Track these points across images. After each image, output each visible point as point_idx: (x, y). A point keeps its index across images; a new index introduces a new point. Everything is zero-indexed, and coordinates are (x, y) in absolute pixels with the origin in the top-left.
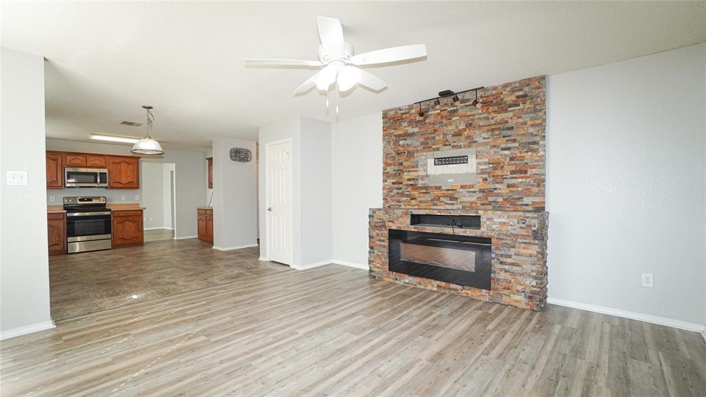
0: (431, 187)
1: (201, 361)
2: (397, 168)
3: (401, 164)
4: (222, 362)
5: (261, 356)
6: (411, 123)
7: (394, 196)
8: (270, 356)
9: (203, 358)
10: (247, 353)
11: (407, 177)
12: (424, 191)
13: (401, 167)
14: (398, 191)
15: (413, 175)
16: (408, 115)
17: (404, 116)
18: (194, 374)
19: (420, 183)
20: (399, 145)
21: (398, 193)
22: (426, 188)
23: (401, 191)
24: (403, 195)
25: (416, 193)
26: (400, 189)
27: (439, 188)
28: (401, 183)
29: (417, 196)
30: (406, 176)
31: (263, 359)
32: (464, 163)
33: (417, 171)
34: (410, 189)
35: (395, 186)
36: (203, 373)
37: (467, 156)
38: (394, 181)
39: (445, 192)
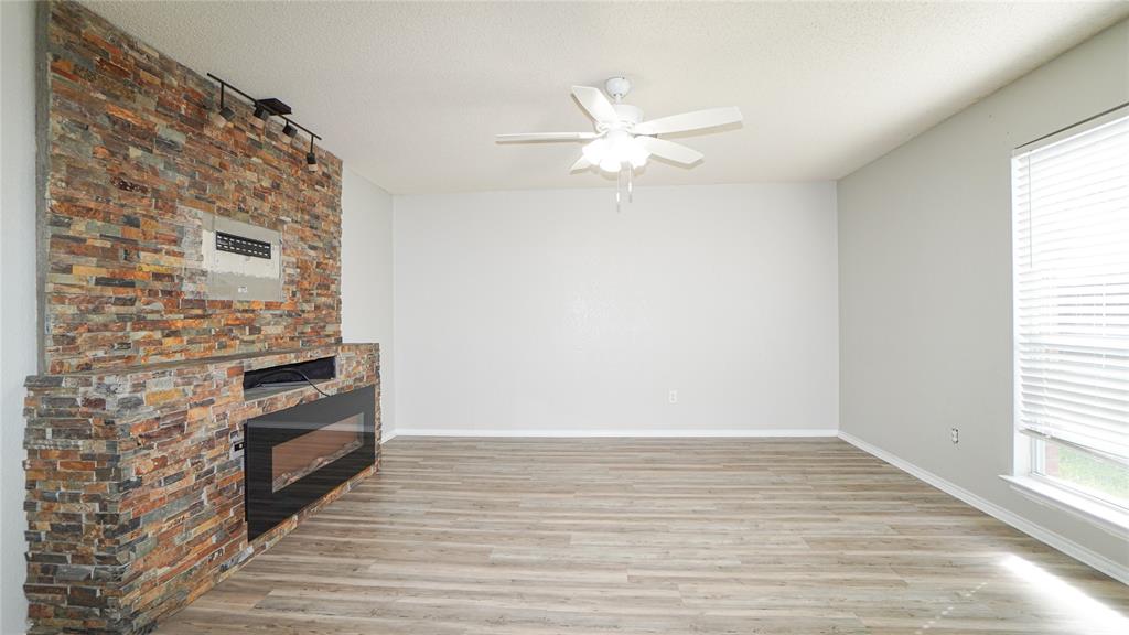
0: (213, 303)
1: (818, 599)
2: (116, 230)
3: (132, 222)
4: (783, 583)
5: (720, 567)
6: (165, 108)
7: (105, 327)
8: (709, 562)
9: (813, 602)
10: (737, 580)
11: (153, 268)
12: (198, 312)
13: (133, 233)
14: (122, 310)
15: (167, 262)
16: (158, 81)
17: (144, 75)
18: (828, 582)
19: (188, 288)
20: (126, 157)
21: (122, 318)
22: (200, 303)
23: (132, 310)
24: (140, 322)
25: (178, 320)
26: (132, 302)
27: (227, 305)
28: (131, 285)
29: (179, 325)
30: (147, 261)
31: (720, 563)
32: (263, 257)
33: (181, 255)
34: (159, 305)
35: (109, 292)
36: (812, 578)
37: (269, 245)
38: (103, 273)
39: (239, 315)
